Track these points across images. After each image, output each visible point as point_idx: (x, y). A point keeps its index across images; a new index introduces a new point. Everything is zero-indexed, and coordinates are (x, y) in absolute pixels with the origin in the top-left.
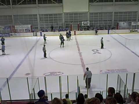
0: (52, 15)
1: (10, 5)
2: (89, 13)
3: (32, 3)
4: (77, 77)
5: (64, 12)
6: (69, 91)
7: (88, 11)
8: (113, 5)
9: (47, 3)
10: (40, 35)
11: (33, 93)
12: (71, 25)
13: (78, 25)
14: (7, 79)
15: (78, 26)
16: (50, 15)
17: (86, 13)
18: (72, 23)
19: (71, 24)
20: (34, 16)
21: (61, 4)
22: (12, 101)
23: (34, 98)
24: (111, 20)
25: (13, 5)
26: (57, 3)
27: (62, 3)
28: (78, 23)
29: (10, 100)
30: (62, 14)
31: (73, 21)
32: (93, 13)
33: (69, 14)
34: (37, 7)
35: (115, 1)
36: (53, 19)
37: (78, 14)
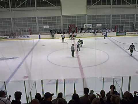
1: (9, 8)
2: (88, 16)
3: (31, 5)
4: (74, 80)
5: (62, 14)
6: (66, 95)
7: (86, 14)
8: (111, 8)
9: (45, 6)
10: (39, 38)
14: (5, 82)
19: (69, 26)
20: (32, 19)
21: (60, 7)
24: (109, 23)
25: (12, 7)
26: (56, 6)
27: (60, 6)
30: (61, 16)
32: (91, 16)
33: (67, 17)
34: (36, 10)
35: (113, 4)
36: (52, 22)
37: (76, 17)
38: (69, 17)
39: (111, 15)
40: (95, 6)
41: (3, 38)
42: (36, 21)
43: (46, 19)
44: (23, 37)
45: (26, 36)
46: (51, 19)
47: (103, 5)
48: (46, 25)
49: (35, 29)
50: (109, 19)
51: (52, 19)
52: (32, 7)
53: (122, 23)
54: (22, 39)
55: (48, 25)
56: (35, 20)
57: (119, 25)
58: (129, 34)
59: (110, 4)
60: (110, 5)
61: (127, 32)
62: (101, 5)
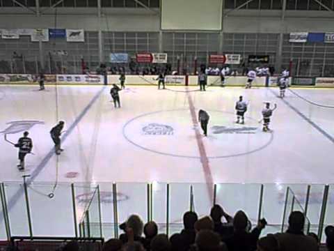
0: (133, 34)
1: (35, 6)
2: (224, 34)
3: (87, 2)
4: (191, 188)
5: (163, 28)
7: (220, 29)
9: (122, 6)
11: (85, 221)
12: (179, 61)
13: (196, 61)
15: (196, 64)
16: (129, 34)
17: (216, 33)
18: (180, 55)
19: (178, 57)
21: (157, 9)
22: (34, 240)
23: (86, 236)
24: (274, 54)
25: (41, 6)
26: (147, 6)
27: (158, 6)
28: (196, 58)
29: (29, 235)
30: (159, 33)
31: (183, 53)
32: (232, 34)
33: (174, 35)
34: (99, 13)
35: (287, 9)
36: (136, 44)
37: (197, 35)
38: (179, 34)
39: (281, 35)
40: (244, 10)
41: (18, 80)
42: (97, 41)
43: (123, 36)
44: (65, 78)
45: (72, 76)
46: (133, 38)
47: (261, 8)
48: (123, 52)
49: (95, 61)
50: (276, 44)
51: (136, 38)
52: (90, 6)
53: (306, 55)
54: (62, 82)
55: (127, 52)
56: (95, 38)
57: (299, 58)
58: (324, 82)
59: (281, 8)
60: (280, 11)
61: (317, 79)
62: (257, 8)
